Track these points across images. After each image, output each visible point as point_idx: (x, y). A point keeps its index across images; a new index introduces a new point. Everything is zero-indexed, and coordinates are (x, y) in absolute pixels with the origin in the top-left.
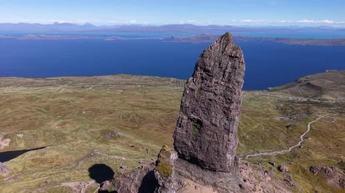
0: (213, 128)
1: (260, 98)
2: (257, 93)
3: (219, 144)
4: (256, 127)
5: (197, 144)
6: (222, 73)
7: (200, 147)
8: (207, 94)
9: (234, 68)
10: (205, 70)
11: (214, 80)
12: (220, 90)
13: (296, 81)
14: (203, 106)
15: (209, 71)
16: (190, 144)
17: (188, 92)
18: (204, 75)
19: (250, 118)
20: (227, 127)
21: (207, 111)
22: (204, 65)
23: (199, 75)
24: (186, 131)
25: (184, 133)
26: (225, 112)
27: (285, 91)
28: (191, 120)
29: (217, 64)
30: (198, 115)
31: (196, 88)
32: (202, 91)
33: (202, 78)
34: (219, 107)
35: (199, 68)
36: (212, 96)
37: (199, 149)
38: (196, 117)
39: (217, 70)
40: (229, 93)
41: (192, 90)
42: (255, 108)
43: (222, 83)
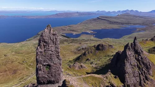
0: (55, 65)
1: (25, 45)
2: (23, 43)
3: (59, 71)
4: (33, 59)
5: (50, 75)
6: (52, 42)
7: (52, 76)
8: (49, 52)
9: (56, 39)
10: (45, 42)
11: (50, 45)
12: (53, 49)
13: (37, 34)
14: (48, 58)
15: (46, 42)
16: (46, 76)
17: (39, 53)
18: (45, 44)
19: (27, 55)
20: (60, 63)
21: (51, 59)
22: (44, 40)
23: (42, 45)
24: (44, 71)
25: (43, 72)
26: (57, 57)
27: (35, 39)
28: (45, 65)
29: (49, 38)
30: (47, 62)
31: (43, 50)
32: (46, 52)
33: (44, 46)
34: (55, 56)
35: (41, 42)
36: (51, 52)
37: (51, 77)
38: (47, 64)
39: (50, 41)
40: (57, 49)
41: (41, 52)
42: (26, 50)
43: (53, 46)
